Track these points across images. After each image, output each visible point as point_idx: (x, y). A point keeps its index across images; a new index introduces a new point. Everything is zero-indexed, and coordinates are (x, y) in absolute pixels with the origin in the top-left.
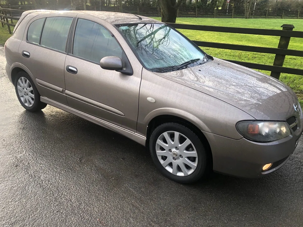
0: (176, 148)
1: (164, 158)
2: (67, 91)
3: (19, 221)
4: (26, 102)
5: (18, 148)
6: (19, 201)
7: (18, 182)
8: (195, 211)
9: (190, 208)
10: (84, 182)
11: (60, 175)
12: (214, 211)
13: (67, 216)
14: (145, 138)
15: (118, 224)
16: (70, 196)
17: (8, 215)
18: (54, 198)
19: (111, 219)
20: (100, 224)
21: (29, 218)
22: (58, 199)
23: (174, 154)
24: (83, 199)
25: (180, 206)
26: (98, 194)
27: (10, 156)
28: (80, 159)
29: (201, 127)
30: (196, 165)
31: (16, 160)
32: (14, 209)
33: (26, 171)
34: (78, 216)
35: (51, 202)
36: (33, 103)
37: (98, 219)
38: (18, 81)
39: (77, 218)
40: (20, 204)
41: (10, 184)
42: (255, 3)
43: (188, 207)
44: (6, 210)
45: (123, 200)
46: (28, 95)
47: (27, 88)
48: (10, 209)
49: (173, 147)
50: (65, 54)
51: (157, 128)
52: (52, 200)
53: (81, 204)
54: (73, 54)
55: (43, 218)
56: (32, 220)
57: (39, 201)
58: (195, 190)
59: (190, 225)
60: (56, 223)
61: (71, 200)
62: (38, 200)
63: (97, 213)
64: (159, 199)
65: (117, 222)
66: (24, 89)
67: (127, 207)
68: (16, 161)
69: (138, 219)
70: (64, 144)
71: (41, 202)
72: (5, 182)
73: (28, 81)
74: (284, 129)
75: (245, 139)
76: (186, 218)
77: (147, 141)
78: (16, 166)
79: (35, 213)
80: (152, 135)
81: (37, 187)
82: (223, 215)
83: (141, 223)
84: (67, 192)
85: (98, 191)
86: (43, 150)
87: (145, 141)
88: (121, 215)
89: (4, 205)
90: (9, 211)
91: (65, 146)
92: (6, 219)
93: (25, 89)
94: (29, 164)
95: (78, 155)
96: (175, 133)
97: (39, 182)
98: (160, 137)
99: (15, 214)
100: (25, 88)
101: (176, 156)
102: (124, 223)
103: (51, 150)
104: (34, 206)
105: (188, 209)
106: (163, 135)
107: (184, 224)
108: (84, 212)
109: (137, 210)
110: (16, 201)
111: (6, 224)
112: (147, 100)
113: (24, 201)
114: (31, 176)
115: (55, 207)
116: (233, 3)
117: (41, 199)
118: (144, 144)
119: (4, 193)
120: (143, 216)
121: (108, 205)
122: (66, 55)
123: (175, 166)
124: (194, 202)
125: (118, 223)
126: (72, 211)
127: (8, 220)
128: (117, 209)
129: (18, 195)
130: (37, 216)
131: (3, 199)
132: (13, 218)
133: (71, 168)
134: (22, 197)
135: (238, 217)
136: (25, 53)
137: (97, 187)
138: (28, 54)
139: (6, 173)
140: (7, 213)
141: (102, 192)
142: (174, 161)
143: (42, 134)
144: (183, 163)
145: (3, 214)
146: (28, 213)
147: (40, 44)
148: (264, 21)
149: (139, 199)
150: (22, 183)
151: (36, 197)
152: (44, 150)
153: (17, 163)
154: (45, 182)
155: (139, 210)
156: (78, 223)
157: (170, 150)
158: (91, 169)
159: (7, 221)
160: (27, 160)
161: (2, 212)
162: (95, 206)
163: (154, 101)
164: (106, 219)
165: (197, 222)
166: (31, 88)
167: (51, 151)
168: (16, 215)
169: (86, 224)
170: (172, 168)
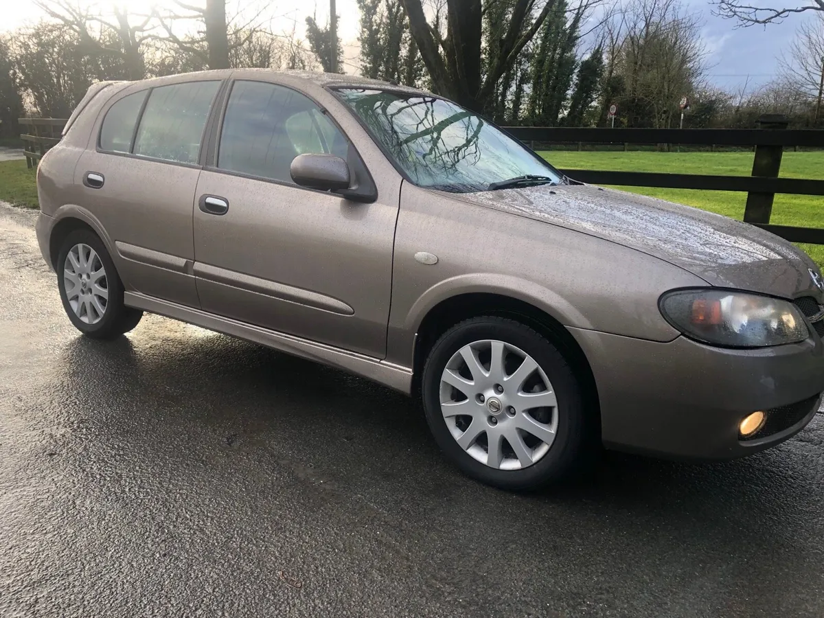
0: (498, 388)
1: (464, 422)
2: (198, 266)
3: (53, 578)
4: (84, 312)
5: (58, 415)
6: (56, 532)
7: (53, 490)
8: (558, 555)
9: (541, 548)
10: (241, 490)
11: (172, 473)
12: (613, 556)
13: (190, 566)
14: (409, 372)
15: (337, 584)
16: (199, 521)
17: (22, 563)
18: (155, 526)
19: (317, 572)
20: (286, 585)
21: (81, 571)
22: (165, 528)
23: (492, 405)
24: (236, 527)
25: (514, 542)
26: (280, 516)
27: (34, 433)
28: (228, 441)
29: (563, 317)
30: (553, 432)
31: (51, 441)
32: (41, 549)
33: (79, 465)
34: (223, 565)
35: (148, 533)
36: (104, 312)
37: (280, 573)
38: (68, 256)
39: (220, 570)
40: (59, 538)
41: (32, 493)
42: (682, 115)
43: (535, 546)
44: (15, 554)
45: (352, 531)
46: (91, 293)
47: (89, 271)
48: (28, 550)
49: (486, 388)
50: (198, 169)
51: (444, 336)
52: (150, 529)
53: (232, 538)
54: (217, 166)
55: (122, 570)
56: (91, 575)
57: (114, 531)
58: (553, 508)
59: (544, 586)
60: (160, 582)
61: (202, 530)
62: (110, 530)
63: (276, 558)
64: (453, 528)
65: (334, 579)
66: (81, 276)
67: (363, 546)
68: (50, 443)
69: (394, 572)
70: (185, 407)
71: (118, 533)
72: (19, 490)
73: (93, 253)
74: (790, 320)
75: (685, 338)
76: (532, 570)
77: (416, 380)
78: (51, 455)
79: (99, 559)
80: (428, 360)
81: (108, 500)
82: (637, 562)
83: (404, 581)
84: (191, 512)
85: (280, 509)
86: (126, 421)
87: (409, 381)
88: (345, 564)
89: (12, 540)
90: (26, 555)
91: (187, 412)
92: (15, 572)
93: (84, 276)
94: (85, 449)
95: (224, 432)
96: (492, 343)
97: (113, 490)
98: (452, 361)
99: (43, 561)
100: (84, 273)
101: (498, 409)
102: (355, 582)
103: (150, 420)
104: (96, 542)
105: (536, 550)
106: (460, 354)
107: (528, 584)
108: (240, 557)
109: (389, 553)
110: (46, 533)
111: (15, 586)
112: (415, 259)
113: (70, 531)
114: (92, 477)
115: (159, 545)
116: (624, 117)
117: (118, 528)
118: (406, 388)
119: (13, 514)
120: (409, 566)
121: (307, 541)
122: (199, 171)
123: (494, 442)
124: (553, 534)
125: (338, 580)
126: (207, 553)
127: (23, 575)
128: (334, 549)
129: (53, 519)
130: (105, 567)
131: (9, 528)
132: (36, 570)
133: (204, 458)
134: (65, 523)
135: (681, 569)
136: (91, 176)
137: (276, 500)
138: (99, 178)
139: (22, 470)
140: (21, 559)
141: (290, 512)
142: (489, 428)
143: (124, 386)
144: (517, 429)
145: (8, 562)
146: (79, 559)
147: (132, 152)
148: (707, 156)
149: (394, 528)
150: (66, 492)
151: (103, 523)
152: (128, 420)
153: (52, 447)
154: (129, 489)
155: (398, 552)
156: (223, 581)
157: (480, 397)
158: (260, 461)
159: (18, 578)
160: (83, 441)
161: (6, 558)
162: (272, 543)
163: (433, 260)
164: (303, 573)
165: (565, 580)
166: (102, 272)
167: (149, 422)
168: (46, 564)
169: (245, 584)
170: (486, 450)
